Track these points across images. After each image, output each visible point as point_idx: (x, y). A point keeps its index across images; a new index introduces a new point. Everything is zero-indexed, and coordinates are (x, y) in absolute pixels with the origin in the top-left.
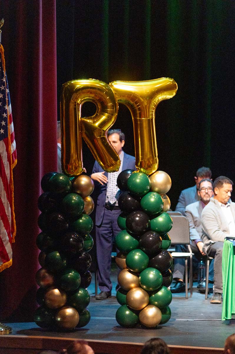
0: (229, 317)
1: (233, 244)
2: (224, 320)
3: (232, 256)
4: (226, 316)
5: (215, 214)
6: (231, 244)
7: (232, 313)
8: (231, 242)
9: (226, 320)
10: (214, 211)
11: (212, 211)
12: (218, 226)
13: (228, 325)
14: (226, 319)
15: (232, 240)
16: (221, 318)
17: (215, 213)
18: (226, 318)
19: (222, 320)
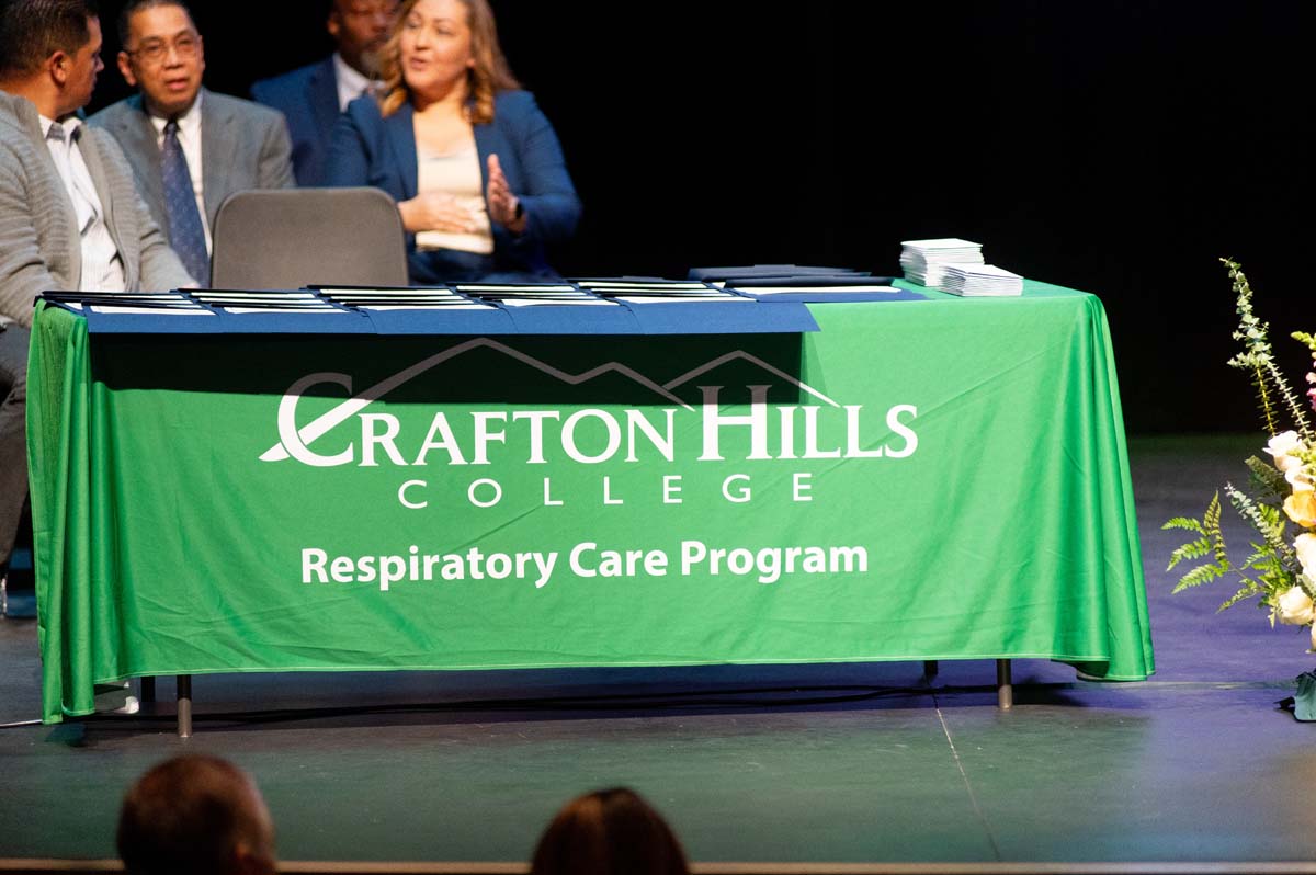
0: (83, 708)
1: (86, 327)
2: (57, 719)
3: (83, 387)
4: (68, 695)
5: (26, 173)
6: (77, 324)
7: (101, 680)
8: (73, 317)
9: (68, 719)
10: (20, 159)
11: (12, 157)
12: (35, 238)
13: (79, 744)
14: (64, 716)
15: (78, 306)
16: (41, 715)
17: (24, 166)
18: (65, 709)
19: (47, 722)
